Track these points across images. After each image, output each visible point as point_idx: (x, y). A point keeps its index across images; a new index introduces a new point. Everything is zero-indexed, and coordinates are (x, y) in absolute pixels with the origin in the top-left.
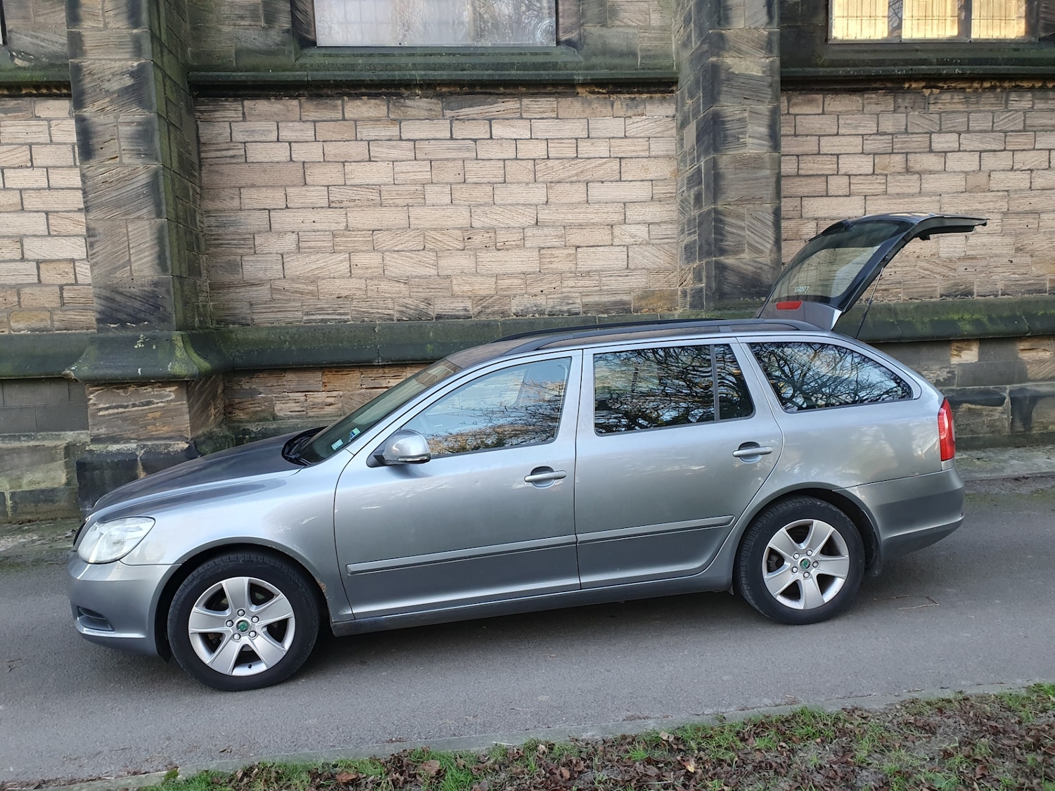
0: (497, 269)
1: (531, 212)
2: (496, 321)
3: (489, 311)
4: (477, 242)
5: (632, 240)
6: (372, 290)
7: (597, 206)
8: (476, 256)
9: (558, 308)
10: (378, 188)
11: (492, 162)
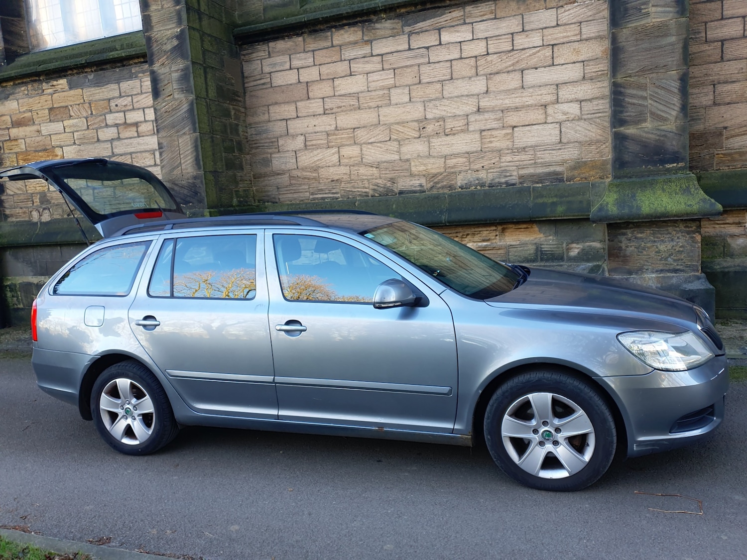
0: (446, 151)
1: (474, 101)
2: (444, 194)
3: (439, 185)
4: (430, 130)
5: (564, 117)
6: (354, 174)
7: (531, 90)
8: (429, 142)
9: (497, 180)
10: (356, 95)
11: (441, 64)
